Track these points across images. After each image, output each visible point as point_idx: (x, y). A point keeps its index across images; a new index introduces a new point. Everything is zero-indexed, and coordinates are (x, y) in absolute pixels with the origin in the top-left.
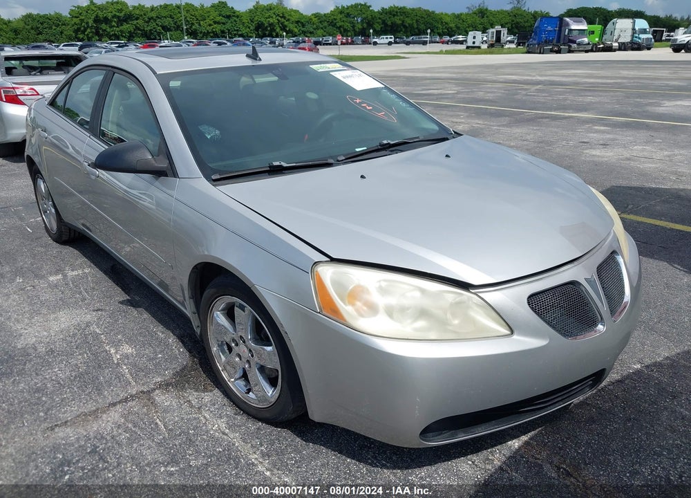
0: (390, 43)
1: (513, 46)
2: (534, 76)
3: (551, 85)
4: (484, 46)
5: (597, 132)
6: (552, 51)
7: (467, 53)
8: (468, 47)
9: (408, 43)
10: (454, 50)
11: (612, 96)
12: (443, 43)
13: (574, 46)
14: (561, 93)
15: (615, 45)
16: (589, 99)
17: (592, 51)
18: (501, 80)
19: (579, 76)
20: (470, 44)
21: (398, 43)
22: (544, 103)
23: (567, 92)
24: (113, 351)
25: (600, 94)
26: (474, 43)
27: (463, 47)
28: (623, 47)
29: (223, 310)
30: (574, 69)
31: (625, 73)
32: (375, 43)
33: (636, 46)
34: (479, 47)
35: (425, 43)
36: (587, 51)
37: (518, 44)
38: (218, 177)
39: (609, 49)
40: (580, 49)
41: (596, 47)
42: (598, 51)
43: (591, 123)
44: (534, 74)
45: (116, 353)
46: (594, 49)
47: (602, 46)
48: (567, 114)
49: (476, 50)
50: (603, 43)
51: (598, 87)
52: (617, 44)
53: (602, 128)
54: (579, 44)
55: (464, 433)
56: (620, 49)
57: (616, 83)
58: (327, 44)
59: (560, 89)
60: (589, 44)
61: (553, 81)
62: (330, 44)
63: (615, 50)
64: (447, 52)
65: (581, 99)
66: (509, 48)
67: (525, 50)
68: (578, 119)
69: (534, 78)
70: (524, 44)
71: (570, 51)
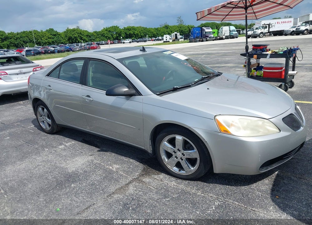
0: (130, 42)
1: (183, 40)
2: (199, 52)
3: (209, 54)
4: (171, 41)
5: (238, 71)
6: (200, 41)
7: (165, 44)
8: (164, 42)
9: (138, 42)
10: (159, 44)
11: (236, 57)
12: (153, 40)
13: (208, 38)
14: (215, 57)
15: (224, 37)
16: (227, 59)
17: (215, 40)
18: (187, 54)
19: (217, 50)
20: (165, 40)
21: (133, 42)
22: (211, 62)
23: (217, 57)
24: (111, 168)
25: (230, 56)
26: (166, 40)
27: (162, 42)
28: (227, 38)
29: (167, 141)
30: (214, 48)
31: (234, 48)
32: (124, 43)
33: (232, 37)
34: (169, 41)
35: (145, 41)
36: (213, 40)
37: (185, 39)
38: (159, 93)
39: (222, 39)
40: (211, 39)
41: (217, 38)
42: (218, 40)
43: (234, 67)
44: (199, 51)
45: (113, 168)
46: (216, 39)
47: (219, 38)
48: (223, 65)
49: (168, 43)
50: (219, 37)
51: (227, 54)
52: (225, 37)
53: (239, 69)
54: (210, 38)
55: (270, 167)
56: (226, 39)
57: (233, 52)
58: (102, 44)
59: (213, 56)
60: (214, 37)
61: (208, 53)
62: (103, 44)
63: (224, 39)
64: (157, 45)
65: (224, 59)
66: (182, 41)
67: (189, 41)
68: (228, 66)
69: (200, 52)
70: (187, 39)
71: (207, 41)
